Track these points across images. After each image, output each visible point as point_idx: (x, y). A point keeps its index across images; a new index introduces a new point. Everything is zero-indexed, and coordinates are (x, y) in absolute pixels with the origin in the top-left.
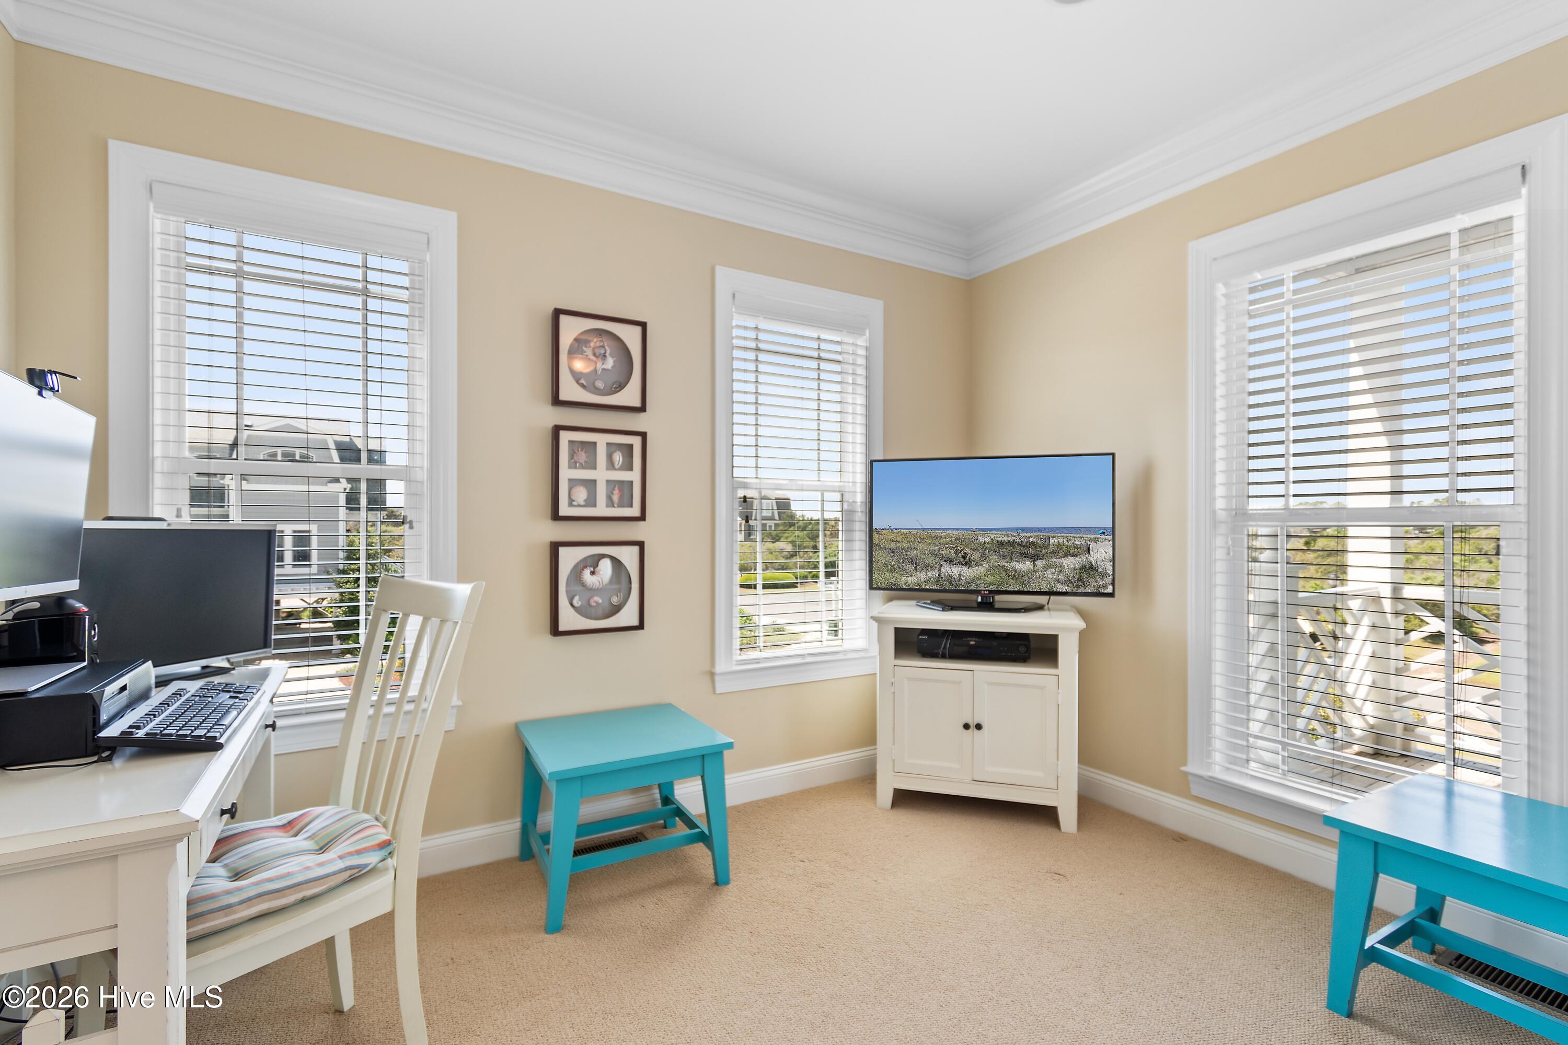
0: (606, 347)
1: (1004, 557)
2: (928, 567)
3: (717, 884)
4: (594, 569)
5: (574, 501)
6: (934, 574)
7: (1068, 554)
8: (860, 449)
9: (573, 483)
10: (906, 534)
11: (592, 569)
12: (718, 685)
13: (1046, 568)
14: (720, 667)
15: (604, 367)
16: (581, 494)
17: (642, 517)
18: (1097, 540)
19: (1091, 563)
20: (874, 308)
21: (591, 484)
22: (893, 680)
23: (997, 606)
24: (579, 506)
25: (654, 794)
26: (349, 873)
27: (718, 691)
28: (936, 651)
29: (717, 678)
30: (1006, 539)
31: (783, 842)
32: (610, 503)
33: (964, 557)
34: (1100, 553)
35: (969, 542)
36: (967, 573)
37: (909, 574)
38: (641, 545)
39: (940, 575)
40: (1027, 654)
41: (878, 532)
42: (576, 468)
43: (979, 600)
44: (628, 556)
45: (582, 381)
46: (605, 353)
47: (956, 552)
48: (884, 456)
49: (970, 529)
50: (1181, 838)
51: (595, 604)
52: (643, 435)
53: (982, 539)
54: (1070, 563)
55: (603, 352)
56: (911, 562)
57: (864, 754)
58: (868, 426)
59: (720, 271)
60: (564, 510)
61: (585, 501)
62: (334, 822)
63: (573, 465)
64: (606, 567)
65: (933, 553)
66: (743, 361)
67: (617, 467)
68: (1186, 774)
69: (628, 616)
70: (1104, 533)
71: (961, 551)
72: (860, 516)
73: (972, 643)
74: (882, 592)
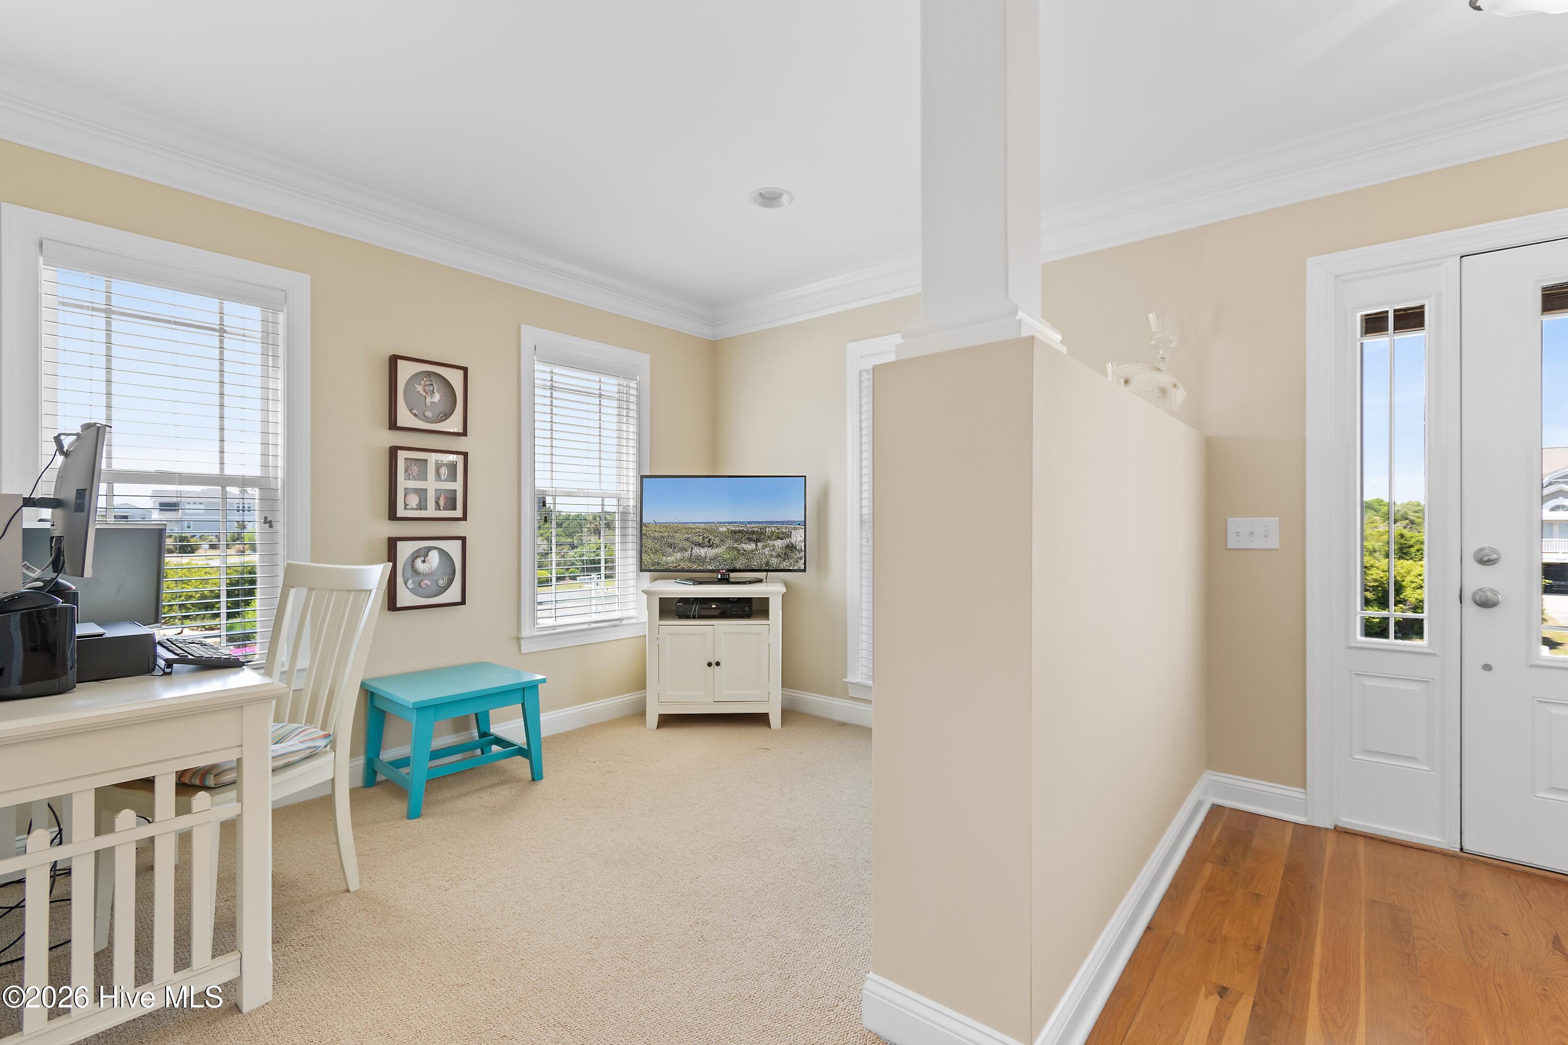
0: (434, 385)
1: (736, 541)
2: (683, 549)
3: (533, 780)
4: (424, 558)
5: (408, 505)
6: (687, 554)
7: (778, 538)
8: (632, 465)
9: (407, 491)
10: (665, 526)
11: (423, 559)
12: (522, 647)
13: (764, 548)
14: (526, 632)
15: (432, 400)
16: (414, 500)
17: (464, 518)
18: (795, 529)
19: (792, 543)
20: (643, 360)
21: (422, 493)
22: (658, 636)
23: (731, 580)
24: (412, 509)
25: (472, 733)
26: (310, 751)
27: (523, 652)
28: (689, 613)
29: (522, 642)
30: (737, 529)
31: (579, 754)
32: (438, 508)
33: (709, 542)
34: (797, 537)
35: (710, 531)
36: (711, 552)
37: (670, 555)
38: (463, 539)
39: (691, 555)
40: (750, 612)
41: (645, 526)
42: (409, 479)
43: (719, 577)
44: (453, 549)
45: (414, 411)
46: (433, 390)
47: (703, 539)
48: (650, 472)
49: (713, 523)
50: (843, 724)
51: (425, 586)
52: (465, 455)
53: (721, 529)
54: (779, 543)
55: (431, 389)
56: (670, 546)
57: (636, 696)
58: (639, 449)
59: (524, 328)
60: (401, 512)
61: (417, 505)
62: (278, 729)
63: (408, 478)
64: (434, 557)
65: (687, 540)
66: (541, 397)
67: (442, 479)
68: (846, 683)
69: (453, 594)
70: (800, 524)
71: (707, 538)
72: (633, 517)
73: (714, 606)
74: (649, 573)
